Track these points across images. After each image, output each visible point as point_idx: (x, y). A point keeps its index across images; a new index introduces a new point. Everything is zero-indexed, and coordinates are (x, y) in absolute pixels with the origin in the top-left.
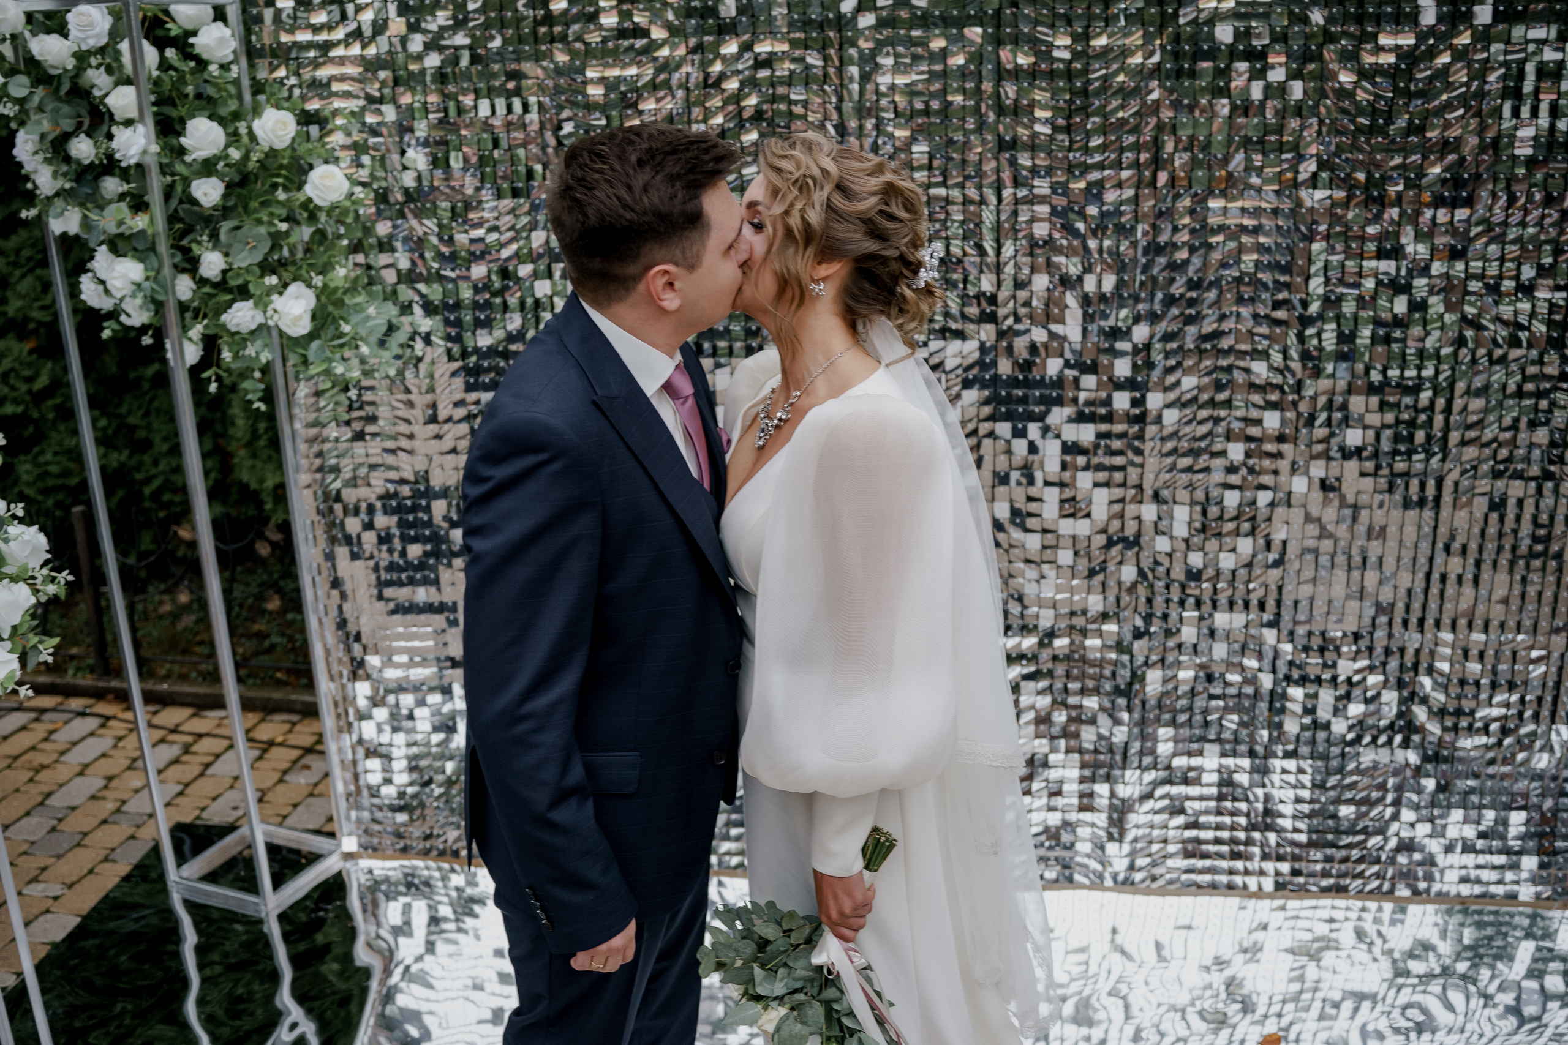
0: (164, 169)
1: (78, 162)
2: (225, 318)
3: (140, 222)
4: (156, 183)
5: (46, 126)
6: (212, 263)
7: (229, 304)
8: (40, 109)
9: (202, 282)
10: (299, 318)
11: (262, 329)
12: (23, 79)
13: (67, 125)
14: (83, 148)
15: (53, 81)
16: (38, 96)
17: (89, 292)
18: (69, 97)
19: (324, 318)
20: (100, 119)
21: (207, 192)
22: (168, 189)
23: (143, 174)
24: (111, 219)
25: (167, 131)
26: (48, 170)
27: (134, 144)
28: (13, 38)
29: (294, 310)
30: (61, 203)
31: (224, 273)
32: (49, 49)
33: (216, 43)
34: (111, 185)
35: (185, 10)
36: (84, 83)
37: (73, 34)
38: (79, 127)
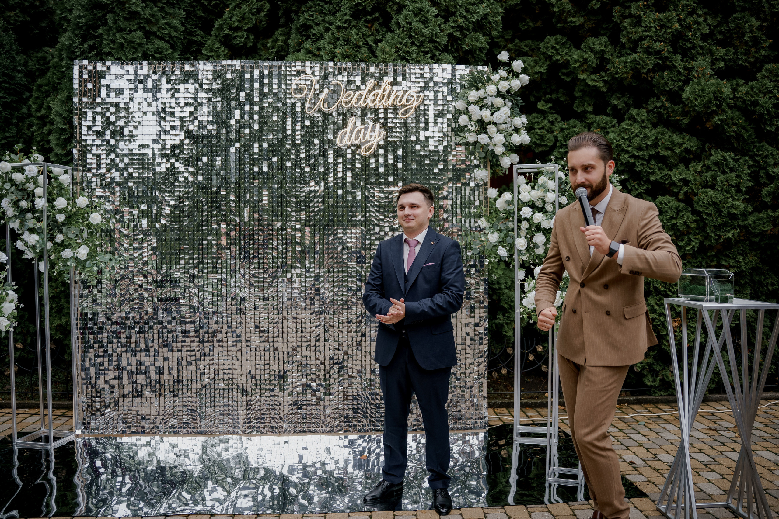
0: (49, 211)
1: (21, 208)
2: (62, 253)
3: (39, 225)
4: (45, 215)
5: (14, 197)
6: (59, 238)
7: (64, 250)
8: (12, 193)
9: (55, 243)
10: (84, 254)
11: (72, 258)
12: (9, 184)
13: (20, 197)
14: (24, 204)
15: (16, 185)
16: (13, 189)
17: (20, 245)
18: (21, 190)
19: (91, 256)
20: (31, 196)
21: (61, 218)
22: (48, 217)
23: (42, 212)
24: (31, 223)
25: (51, 200)
26: (12, 209)
27: (41, 203)
28: (7, 173)
29: (83, 252)
30: (14, 219)
31: (63, 241)
32: (18, 177)
33: (65, 179)
34: (29, 215)
35: (57, 170)
36: (26, 187)
37: (26, 173)
38: (23, 198)
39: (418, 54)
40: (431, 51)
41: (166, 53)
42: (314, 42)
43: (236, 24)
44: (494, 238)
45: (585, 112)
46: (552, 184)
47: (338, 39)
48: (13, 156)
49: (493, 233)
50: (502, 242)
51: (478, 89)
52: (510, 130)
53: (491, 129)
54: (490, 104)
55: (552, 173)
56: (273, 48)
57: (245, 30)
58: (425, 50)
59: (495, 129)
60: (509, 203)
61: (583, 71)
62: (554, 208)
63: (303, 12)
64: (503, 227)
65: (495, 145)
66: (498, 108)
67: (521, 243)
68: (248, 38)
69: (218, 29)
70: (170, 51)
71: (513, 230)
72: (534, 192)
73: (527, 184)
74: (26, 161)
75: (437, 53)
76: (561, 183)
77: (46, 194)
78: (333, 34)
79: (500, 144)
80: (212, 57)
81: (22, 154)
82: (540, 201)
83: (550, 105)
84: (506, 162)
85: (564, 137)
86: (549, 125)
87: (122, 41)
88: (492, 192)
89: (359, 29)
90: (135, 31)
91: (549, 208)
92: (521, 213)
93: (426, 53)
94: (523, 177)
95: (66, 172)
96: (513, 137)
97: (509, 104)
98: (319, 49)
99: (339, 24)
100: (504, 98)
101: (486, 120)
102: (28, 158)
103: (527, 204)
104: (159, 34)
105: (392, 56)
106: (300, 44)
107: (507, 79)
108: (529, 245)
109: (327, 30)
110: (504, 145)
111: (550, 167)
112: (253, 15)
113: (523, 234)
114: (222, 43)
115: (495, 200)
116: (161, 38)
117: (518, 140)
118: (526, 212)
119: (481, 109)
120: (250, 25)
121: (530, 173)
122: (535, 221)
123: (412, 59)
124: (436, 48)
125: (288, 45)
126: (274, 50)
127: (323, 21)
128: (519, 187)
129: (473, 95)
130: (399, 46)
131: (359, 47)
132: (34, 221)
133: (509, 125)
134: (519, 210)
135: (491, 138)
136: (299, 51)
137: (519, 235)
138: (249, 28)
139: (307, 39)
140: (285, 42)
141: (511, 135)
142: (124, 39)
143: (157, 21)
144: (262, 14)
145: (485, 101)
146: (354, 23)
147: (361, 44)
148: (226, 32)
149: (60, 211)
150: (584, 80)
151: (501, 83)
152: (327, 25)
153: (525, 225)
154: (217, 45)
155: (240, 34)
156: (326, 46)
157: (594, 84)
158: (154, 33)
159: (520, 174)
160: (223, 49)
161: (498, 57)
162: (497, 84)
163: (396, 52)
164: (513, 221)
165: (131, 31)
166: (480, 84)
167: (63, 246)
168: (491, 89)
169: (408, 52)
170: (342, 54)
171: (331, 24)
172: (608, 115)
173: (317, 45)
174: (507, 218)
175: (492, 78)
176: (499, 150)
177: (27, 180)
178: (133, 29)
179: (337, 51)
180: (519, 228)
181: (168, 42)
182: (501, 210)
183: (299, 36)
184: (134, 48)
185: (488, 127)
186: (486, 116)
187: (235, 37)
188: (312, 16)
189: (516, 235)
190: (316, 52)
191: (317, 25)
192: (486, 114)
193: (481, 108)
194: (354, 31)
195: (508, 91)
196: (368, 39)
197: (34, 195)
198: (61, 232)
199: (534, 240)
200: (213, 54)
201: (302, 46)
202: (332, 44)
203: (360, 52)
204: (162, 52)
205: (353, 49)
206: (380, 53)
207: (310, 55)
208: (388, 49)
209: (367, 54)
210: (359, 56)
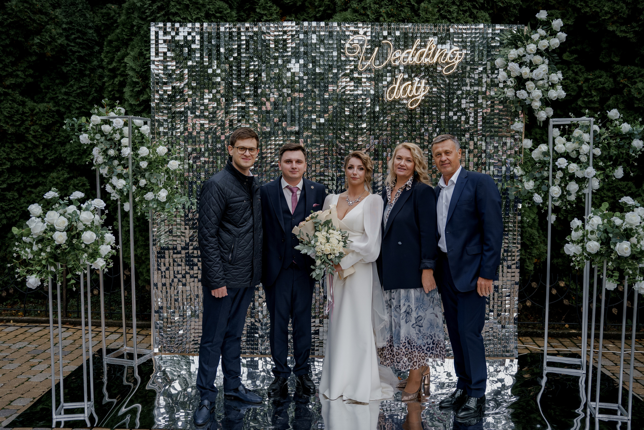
0: (133, 158)
1: (110, 155)
2: (144, 196)
3: (125, 171)
5: (103, 146)
6: (143, 182)
7: (147, 193)
8: (102, 142)
9: (139, 187)
10: (164, 197)
11: (154, 200)
12: (99, 135)
13: (108, 146)
14: (112, 152)
15: (106, 136)
16: (103, 139)
17: (108, 188)
18: (109, 140)
19: (169, 198)
20: (118, 145)
21: (144, 165)
22: (133, 164)
23: (128, 159)
24: (119, 169)
25: (135, 149)
26: (102, 157)
27: (127, 152)
28: (97, 125)
29: (163, 194)
30: (103, 166)
31: (146, 185)
32: (106, 128)
33: (145, 129)
34: (116, 162)
35: (138, 121)
36: (113, 137)
37: (114, 125)
38: (111, 147)
39: (458, 13)
40: (469, 9)
41: (225, 12)
42: (360, 1)
44: (530, 185)
45: (612, 62)
46: (586, 137)
48: (101, 109)
49: (528, 181)
50: (538, 190)
51: (517, 48)
52: (547, 85)
53: (530, 85)
54: (528, 61)
55: (588, 127)
56: (320, 6)
58: (464, 9)
59: (533, 85)
60: (546, 154)
61: (613, 23)
62: (588, 159)
64: (537, 175)
65: (532, 100)
66: (537, 66)
67: (555, 191)
70: (229, 11)
71: (547, 178)
72: (569, 144)
73: (562, 135)
74: (112, 114)
75: (475, 11)
76: (596, 136)
77: (131, 144)
79: (538, 100)
80: (265, 15)
81: (109, 107)
82: (575, 152)
83: (575, 56)
84: (542, 115)
85: (588, 87)
86: (573, 75)
87: (188, 2)
88: (528, 143)
91: (583, 159)
92: (556, 163)
93: (465, 11)
94: (557, 129)
95: (145, 123)
96: (549, 92)
97: (547, 61)
98: (364, 8)
100: (542, 55)
101: (525, 77)
102: (113, 111)
103: (561, 155)
105: (434, 15)
106: (345, 3)
107: (546, 37)
108: (563, 192)
110: (541, 100)
111: (584, 120)
113: (557, 182)
115: (531, 150)
117: (555, 95)
118: (562, 162)
119: (520, 67)
121: (564, 125)
122: (570, 171)
123: (453, 18)
124: (474, 7)
125: (335, 4)
126: (321, 9)
128: (554, 139)
129: (513, 53)
130: (441, 6)
131: (403, 7)
132: (121, 168)
133: (546, 81)
134: (555, 160)
135: (529, 93)
136: (346, 10)
137: (553, 184)
141: (547, 91)
145: (524, 59)
147: (404, 3)
149: (143, 159)
150: (614, 31)
151: (541, 41)
153: (559, 174)
154: (270, 4)
156: (372, 6)
157: (624, 35)
159: (555, 126)
160: (275, 7)
161: (537, 16)
162: (536, 43)
163: (439, 11)
164: (548, 170)
166: (519, 43)
167: (146, 189)
168: (532, 47)
169: (449, 11)
170: (387, 13)
172: (636, 65)
173: (363, 4)
174: (542, 167)
175: (532, 37)
176: (537, 104)
177: (115, 131)
179: (383, 10)
180: (554, 177)
182: (536, 160)
184: (198, 8)
185: (527, 83)
186: (526, 73)
189: (551, 184)
190: (362, 12)
192: (526, 71)
193: (521, 65)
195: (547, 50)
197: (120, 144)
198: (143, 176)
199: (567, 188)
200: (266, 12)
201: (349, 5)
202: (378, 4)
203: (403, 11)
204: (222, 11)
205: (397, 8)
206: (424, 13)
207: (356, 14)
208: (430, 9)
209: (409, 14)
210: (403, 15)
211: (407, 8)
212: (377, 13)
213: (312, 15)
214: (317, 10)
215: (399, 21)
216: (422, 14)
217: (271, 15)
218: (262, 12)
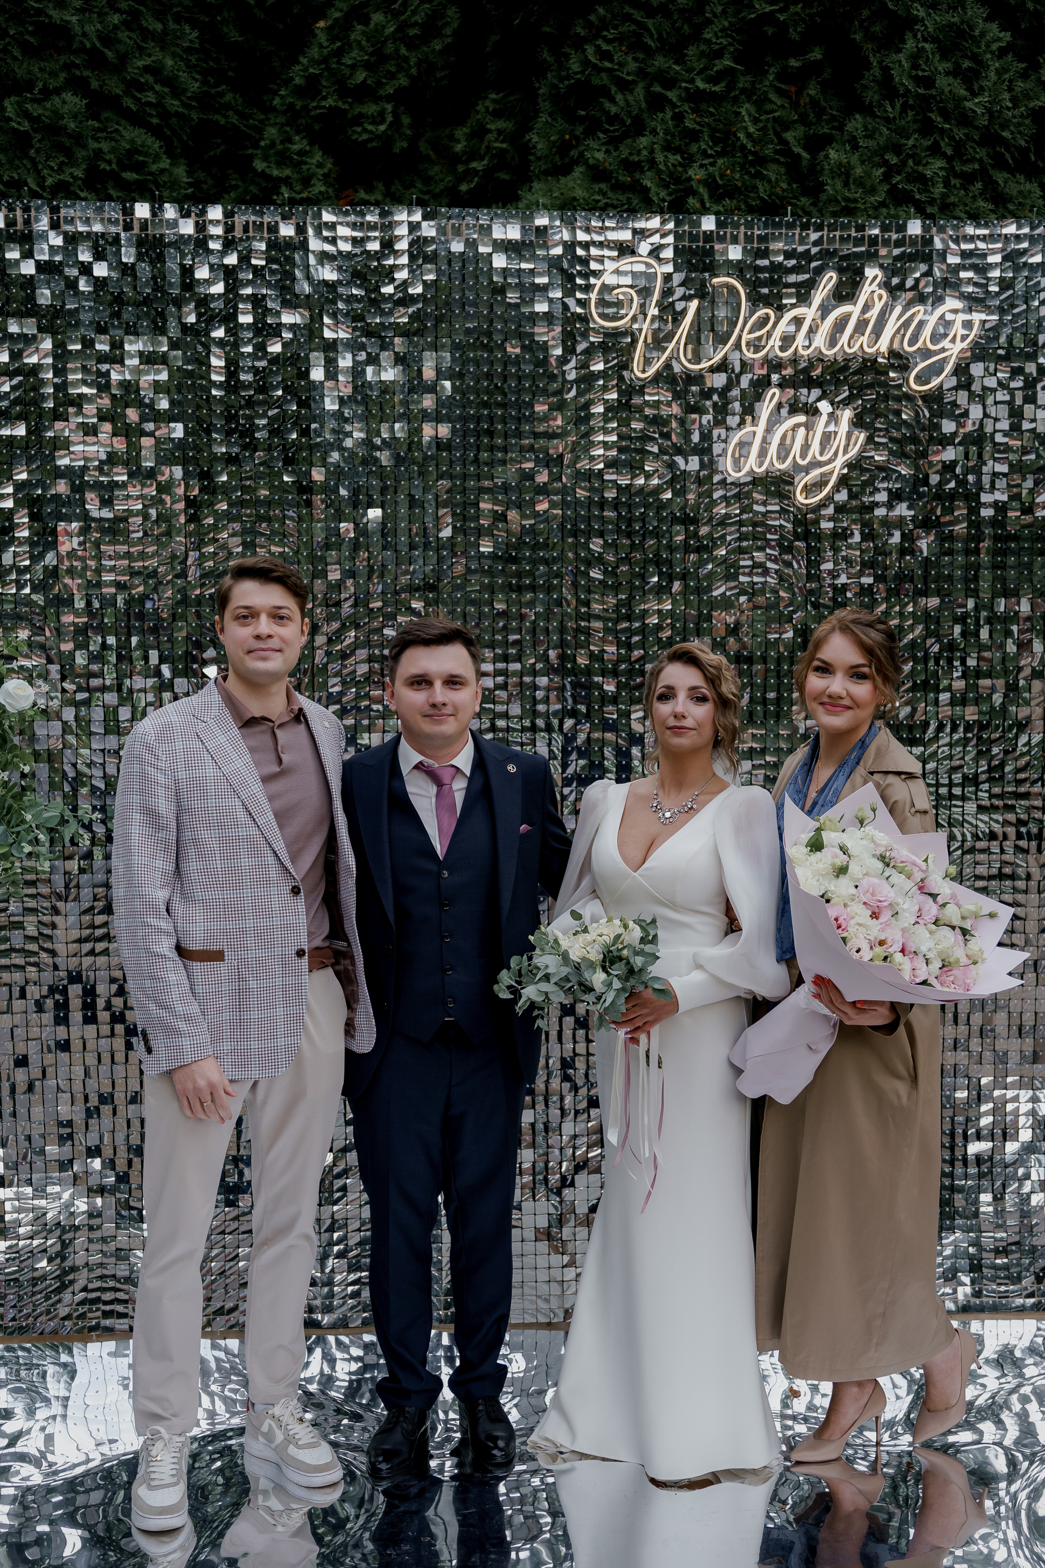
39: (947, 184)
40: (984, 170)
41: (154, 168)
42: (614, 142)
43: (361, 76)
47: (694, 136)
56: (473, 155)
57: (389, 98)
58: (968, 168)
63: (579, 44)
68: (396, 124)
69: (299, 91)
70: (165, 163)
75: (1000, 178)
78: (679, 118)
80: (287, 181)
87: (26, 126)
89: (761, 103)
90: (58, 91)
93: (971, 178)
98: (630, 166)
99: (701, 85)
104: (128, 102)
105: (873, 191)
106: (563, 148)
109: (657, 103)
112: (409, 48)
114: (314, 139)
116: (137, 119)
120: (403, 81)
124: (1000, 162)
125: (526, 150)
126: (477, 165)
127: (641, 73)
130: (895, 160)
131: (761, 161)
136: (566, 170)
138: (399, 90)
139: (590, 133)
140: (517, 138)
142: (27, 115)
143: (123, 58)
144: (437, 45)
146: (743, 82)
147: (769, 150)
148: (330, 102)
152: (657, 88)
154: (299, 144)
155: (371, 109)
156: (660, 157)
158: (113, 103)
160: (318, 157)
163: (887, 177)
165: (47, 93)
169: (921, 178)
170: (710, 183)
171: (670, 83)
173: (624, 152)
178: (53, 84)
179: (696, 174)
181: (156, 132)
183: (561, 124)
184: (61, 148)
187: (358, 119)
188: (606, 56)
190: (624, 177)
191: (625, 86)
194: (746, 109)
196: (789, 136)
200: (287, 172)
201: (574, 153)
202: (677, 150)
203: (763, 178)
204: (144, 164)
205: (742, 167)
206: (839, 185)
207: (603, 186)
208: (859, 171)
209: (784, 186)
210: (763, 190)
211: (773, 166)
212: (678, 181)
213: (441, 186)
214: (461, 168)
215: (751, 210)
216: (832, 187)
217: (306, 182)
218: (275, 173)
